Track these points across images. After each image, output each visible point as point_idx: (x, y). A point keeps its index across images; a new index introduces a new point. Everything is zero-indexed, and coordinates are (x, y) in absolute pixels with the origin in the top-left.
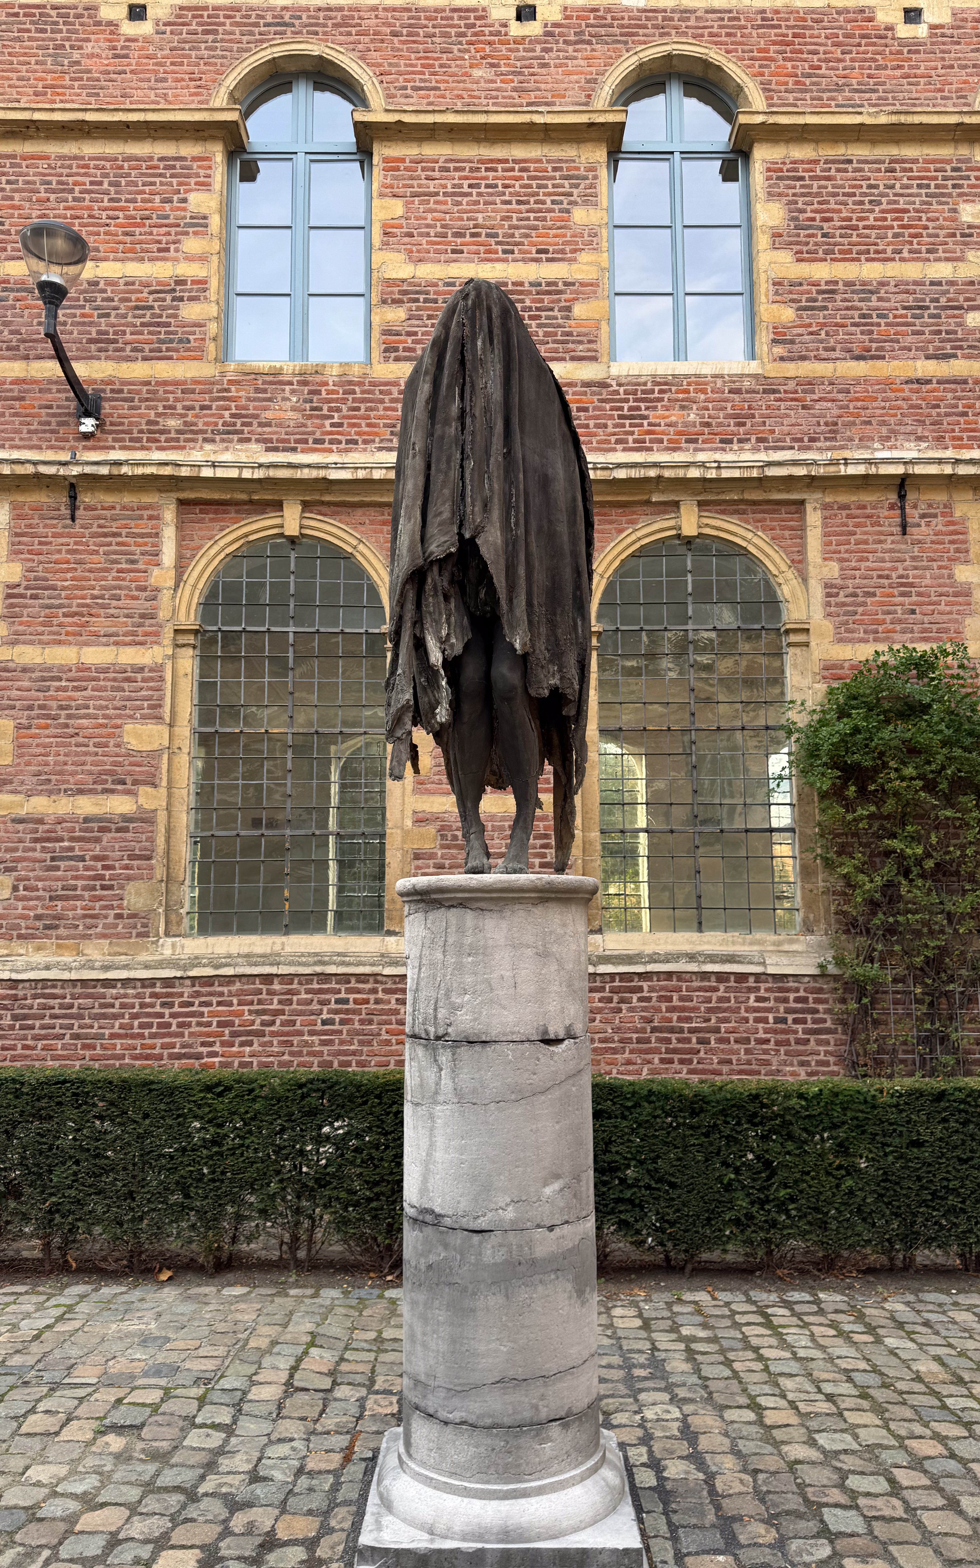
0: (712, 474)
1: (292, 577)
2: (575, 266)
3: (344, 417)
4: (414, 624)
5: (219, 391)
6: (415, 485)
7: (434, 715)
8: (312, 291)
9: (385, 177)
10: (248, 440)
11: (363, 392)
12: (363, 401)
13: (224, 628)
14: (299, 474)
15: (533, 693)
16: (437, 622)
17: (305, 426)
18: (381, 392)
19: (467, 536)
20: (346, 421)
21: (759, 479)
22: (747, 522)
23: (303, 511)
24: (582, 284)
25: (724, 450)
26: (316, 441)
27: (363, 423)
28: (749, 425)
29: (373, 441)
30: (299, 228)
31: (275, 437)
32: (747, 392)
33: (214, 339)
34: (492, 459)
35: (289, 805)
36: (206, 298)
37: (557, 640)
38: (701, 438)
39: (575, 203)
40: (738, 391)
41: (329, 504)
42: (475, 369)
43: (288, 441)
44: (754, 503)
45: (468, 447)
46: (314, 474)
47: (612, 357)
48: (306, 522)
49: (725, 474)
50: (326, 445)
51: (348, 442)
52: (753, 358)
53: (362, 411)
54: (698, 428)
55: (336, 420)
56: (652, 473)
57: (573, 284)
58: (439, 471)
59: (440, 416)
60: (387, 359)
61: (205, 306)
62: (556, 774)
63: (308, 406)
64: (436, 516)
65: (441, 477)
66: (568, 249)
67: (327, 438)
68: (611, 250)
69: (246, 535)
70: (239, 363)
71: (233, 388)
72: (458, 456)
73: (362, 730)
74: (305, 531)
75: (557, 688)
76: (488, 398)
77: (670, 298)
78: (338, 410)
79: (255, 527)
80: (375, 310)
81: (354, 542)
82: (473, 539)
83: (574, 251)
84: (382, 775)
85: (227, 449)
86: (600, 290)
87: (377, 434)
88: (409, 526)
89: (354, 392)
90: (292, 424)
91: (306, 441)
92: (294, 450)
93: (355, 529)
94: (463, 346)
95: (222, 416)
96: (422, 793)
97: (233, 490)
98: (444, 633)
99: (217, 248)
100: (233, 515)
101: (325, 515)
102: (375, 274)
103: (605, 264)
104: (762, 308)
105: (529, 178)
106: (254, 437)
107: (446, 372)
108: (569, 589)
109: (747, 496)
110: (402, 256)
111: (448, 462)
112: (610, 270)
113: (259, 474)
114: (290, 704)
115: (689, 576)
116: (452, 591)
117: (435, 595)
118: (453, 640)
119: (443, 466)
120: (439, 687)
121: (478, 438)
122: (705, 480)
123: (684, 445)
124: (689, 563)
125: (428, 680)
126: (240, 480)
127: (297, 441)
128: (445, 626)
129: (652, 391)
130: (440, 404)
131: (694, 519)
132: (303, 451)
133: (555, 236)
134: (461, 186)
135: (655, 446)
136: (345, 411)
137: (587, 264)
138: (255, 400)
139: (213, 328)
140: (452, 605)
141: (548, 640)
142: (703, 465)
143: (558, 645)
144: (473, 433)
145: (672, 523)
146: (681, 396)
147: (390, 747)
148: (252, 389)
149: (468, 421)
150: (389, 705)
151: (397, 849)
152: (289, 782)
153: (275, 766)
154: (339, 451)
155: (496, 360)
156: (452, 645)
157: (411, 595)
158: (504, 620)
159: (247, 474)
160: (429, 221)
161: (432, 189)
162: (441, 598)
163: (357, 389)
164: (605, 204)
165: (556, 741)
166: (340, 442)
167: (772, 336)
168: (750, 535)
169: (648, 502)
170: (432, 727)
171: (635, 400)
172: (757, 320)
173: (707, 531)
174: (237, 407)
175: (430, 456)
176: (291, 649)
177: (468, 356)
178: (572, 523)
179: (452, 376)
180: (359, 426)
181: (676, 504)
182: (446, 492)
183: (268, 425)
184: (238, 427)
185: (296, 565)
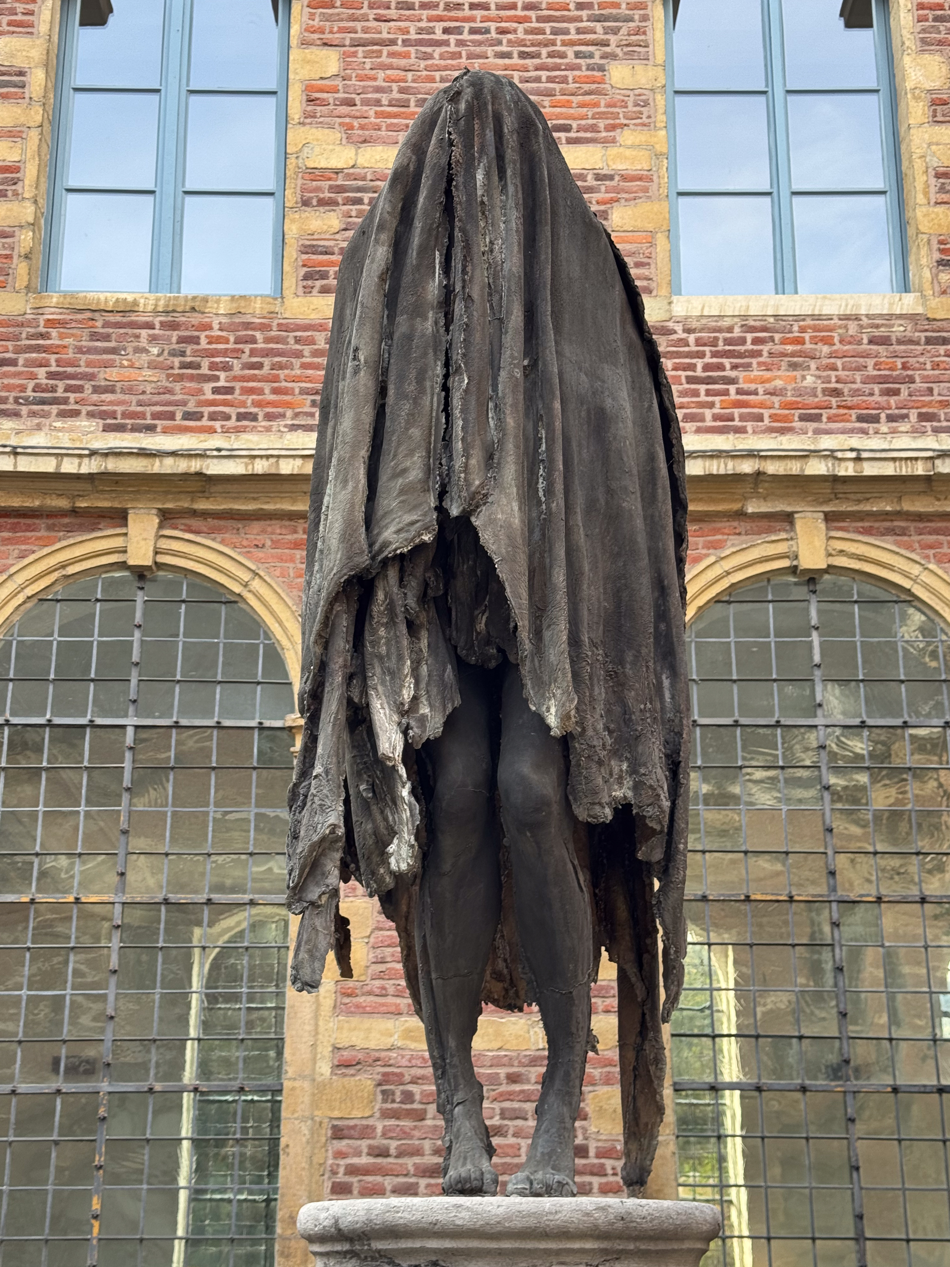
0: (847, 470)
1: (137, 634)
2: (613, 151)
3: (235, 379)
4: (349, 678)
5: (30, 337)
6: (357, 421)
7: (384, 857)
8: (188, 187)
9: (312, 17)
10: (75, 414)
11: (267, 340)
12: (268, 353)
13: (15, 720)
14: (157, 467)
15: (582, 814)
16: (394, 675)
17: (170, 392)
18: (298, 340)
19: (455, 511)
20: (238, 385)
21: (928, 479)
22: (909, 547)
23: (161, 526)
24: (624, 178)
25: (865, 432)
26: (188, 416)
27: (267, 387)
28: (904, 393)
29: (283, 416)
30: (172, 91)
31: (119, 409)
32: (900, 342)
33: (27, 257)
34: (503, 374)
35: (109, 1036)
36: (16, 194)
37: (626, 711)
38: (825, 414)
39: (613, 56)
40: (884, 341)
41: (205, 515)
42: (471, 217)
43: (142, 416)
44: (920, 517)
45: (457, 355)
46: (182, 466)
47: (675, 288)
48: (164, 544)
49: (870, 470)
50: (205, 422)
51: (241, 417)
52: (907, 290)
53: (266, 370)
54: (820, 398)
55: (221, 383)
56: (747, 467)
57: (611, 178)
58: (402, 395)
59: (405, 300)
60: (308, 291)
61: (14, 206)
62: (622, 977)
63: (177, 361)
64: (396, 475)
65: (407, 406)
66: (601, 124)
67: (206, 410)
68: (670, 126)
69: (63, 566)
70: (65, 294)
71: (54, 333)
72: (439, 370)
73: (247, 897)
74: (161, 559)
75: (627, 807)
76: (495, 270)
77: (767, 200)
78: (226, 367)
79: (78, 551)
80: (290, 215)
81: (245, 576)
82: (465, 519)
83: (612, 128)
84: (280, 979)
85: (39, 427)
86: (655, 186)
87: (288, 405)
88: (344, 495)
89: (253, 340)
90: (149, 389)
91: (171, 416)
92: (151, 429)
93: (247, 554)
94: (450, 180)
95: (33, 377)
96: (350, 1013)
97: (45, 493)
98: (407, 694)
99: (39, 118)
100: (43, 533)
101: (197, 532)
102: (292, 161)
103: (661, 147)
104: (919, 213)
105: (539, 19)
106: (84, 410)
107: (418, 225)
108: (648, 616)
109: (907, 506)
110: (337, 135)
111: (421, 379)
112: (670, 155)
113: (89, 467)
114: (121, 852)
115: (815, 635)
116: (423, 618)
117: (392, 623)
118: (425, 710)
119: (411, 388)
120: (395, 801)
121: (477, 337)
122: (835, 479)
123: (797, 424)
124: (813, 613)
125: (373, 788)
126: (58, 476)
127: (155, 416)
128: (410, 681)
129: (743, 341)
130: (406, 280)
131: (819, 542)
132: (165, 431)
133: (581, 105)
134: (431, 31)
135: (749, 425)
136: (237, 370)
137: (632, 147)
138: (90, 351)
139: (26, 239)
140: (424, 643)
141: (609, 712)
142: (831, 455)
143: (628, 722)
144: (467, 328)
145: (782, 548)
146: (790, 348)
147: (295, 921)
148: (86, 333)
149: (459, 307)
150: (295, 837)
151: (303, 1119)
152: (111, 992)
153: (88, 962)
154: (226, 431)
155: (511, 203)
156: (422, 720)
157: (344, 623)
158: (525, 670)
159: (69, 467)
160: (380, 83)
161: (385, 35)
162: (403, 628)
163: (258, 335)
164: (660, 57)
165: (622, 912)
166: (227, 418)
167: (937, 256)
168: (915, 570)
169: (741, 515)
170: (380, 881)
171: (714, 355)
172: (911, 231)
173: (842, 562)
174: (59, 363)
175: (385, 372)
176: (128, 755)
177: (459, 196)
178: (650, 500)
179: (428, 231)
180: (260, 392)
181: (788, 518)
182: (416, 433)
183: (110, 390)
184: (60, 393)
185: (144, 614)
